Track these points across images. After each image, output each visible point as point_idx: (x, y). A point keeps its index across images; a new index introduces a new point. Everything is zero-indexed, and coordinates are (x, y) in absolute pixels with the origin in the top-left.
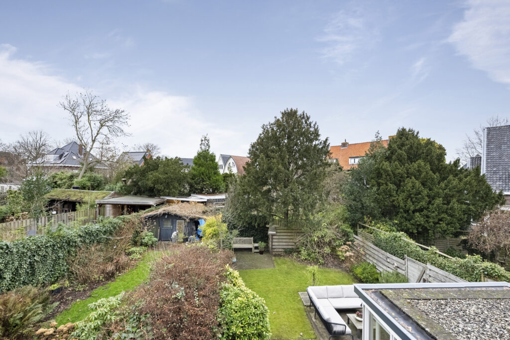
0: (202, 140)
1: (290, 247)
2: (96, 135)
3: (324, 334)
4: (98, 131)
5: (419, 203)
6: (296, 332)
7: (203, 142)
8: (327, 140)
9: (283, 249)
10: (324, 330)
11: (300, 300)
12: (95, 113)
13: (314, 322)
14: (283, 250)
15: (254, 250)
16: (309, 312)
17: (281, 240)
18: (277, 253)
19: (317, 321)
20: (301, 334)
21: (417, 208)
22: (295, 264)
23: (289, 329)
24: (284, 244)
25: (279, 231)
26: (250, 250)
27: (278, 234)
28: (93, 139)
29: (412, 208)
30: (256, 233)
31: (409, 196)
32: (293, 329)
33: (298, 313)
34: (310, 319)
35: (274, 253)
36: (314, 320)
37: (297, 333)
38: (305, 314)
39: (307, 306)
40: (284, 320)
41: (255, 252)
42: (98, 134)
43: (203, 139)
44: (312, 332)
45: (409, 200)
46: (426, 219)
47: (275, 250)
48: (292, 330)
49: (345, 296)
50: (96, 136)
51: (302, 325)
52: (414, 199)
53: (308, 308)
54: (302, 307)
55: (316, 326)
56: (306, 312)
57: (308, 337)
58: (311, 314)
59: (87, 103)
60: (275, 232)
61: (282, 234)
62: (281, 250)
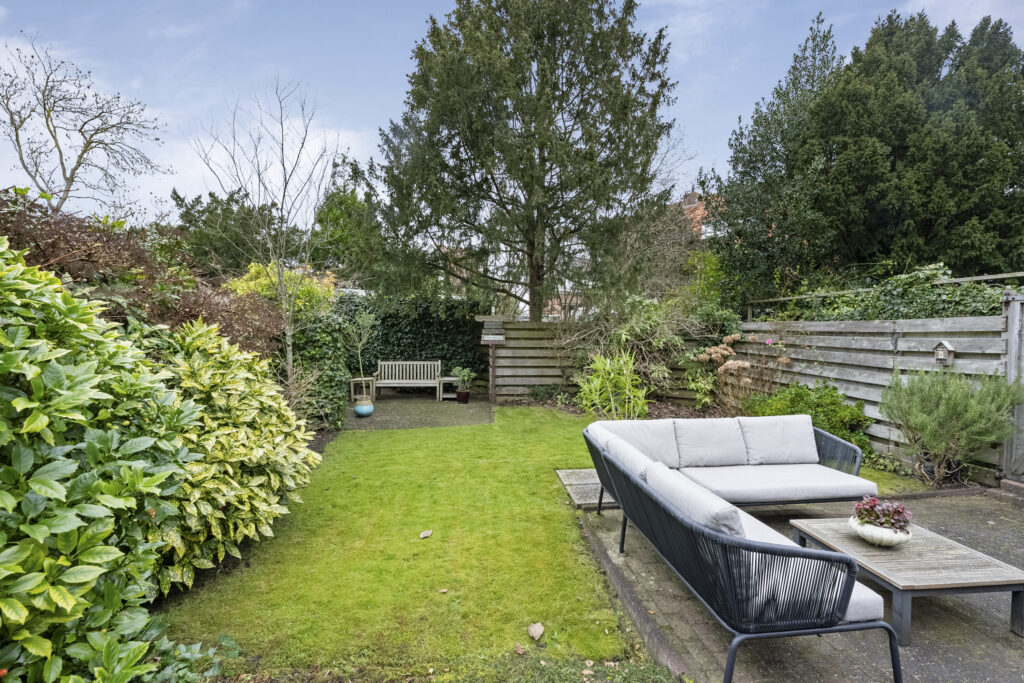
0: (335, 165)
1: (549, 381)
2: (74, 165)
3: (675, 623)
4: (81, 157)
5: (972, 190)
6: (508, 618)
7: (340, 169)
8: (660, 37)
9: (529, 386)
10: (675, 606)
11: (558, 490)
12: (61, 103)
13: (616, 569)
14: (527, 391)
15: (440, 394)
16: (595, 528)
17: (519, 362)
18: (510, 399)
19: (634, 564)
20: (537, 630)
21: (965, 207)
22: (560, 415)
23: (470, 606)
24: (530, 372)
25: (513, 334)
26: (428, 393)
27: (512, 344)
28: (68, 175)
29: (951, 206)
30: (452, 349)
31: (941, 171)
32: (493, 606)
33: (540, 533)
34: (598, 553)
35: (500, 399)
36: (617, 558)
37: (509, 628)
38: (574, 534)
39: (588, 509)
40: (462, 560)
41: (444, 399)
42: (79, 164)
43: (339, 161)
44: (605, 614)
45: (941, 181)
46: (999, 240)
47: (504, 391)
48: (483, 606)
49: (756, 456)
50: (76, 168)
51: (550, 581)
52: (959, 178)
53: (592, 516)
54: (564, 511)
55: (627, 584)
56: (581, 527)
57: (577, 649)
58: (602, 535)
59: (40, 80)
60: (501, 338)
61: (523, 343)
62: (520, 390)
